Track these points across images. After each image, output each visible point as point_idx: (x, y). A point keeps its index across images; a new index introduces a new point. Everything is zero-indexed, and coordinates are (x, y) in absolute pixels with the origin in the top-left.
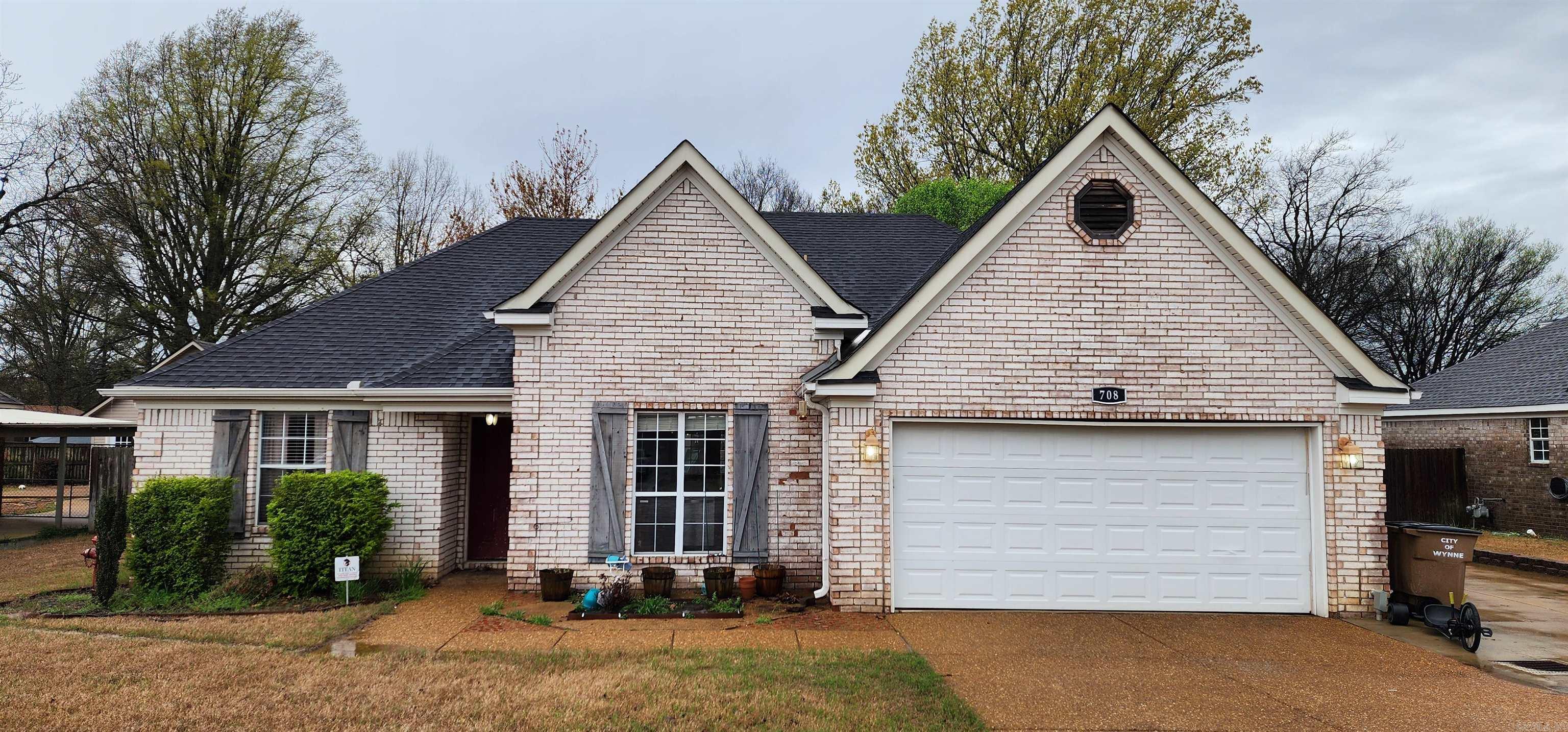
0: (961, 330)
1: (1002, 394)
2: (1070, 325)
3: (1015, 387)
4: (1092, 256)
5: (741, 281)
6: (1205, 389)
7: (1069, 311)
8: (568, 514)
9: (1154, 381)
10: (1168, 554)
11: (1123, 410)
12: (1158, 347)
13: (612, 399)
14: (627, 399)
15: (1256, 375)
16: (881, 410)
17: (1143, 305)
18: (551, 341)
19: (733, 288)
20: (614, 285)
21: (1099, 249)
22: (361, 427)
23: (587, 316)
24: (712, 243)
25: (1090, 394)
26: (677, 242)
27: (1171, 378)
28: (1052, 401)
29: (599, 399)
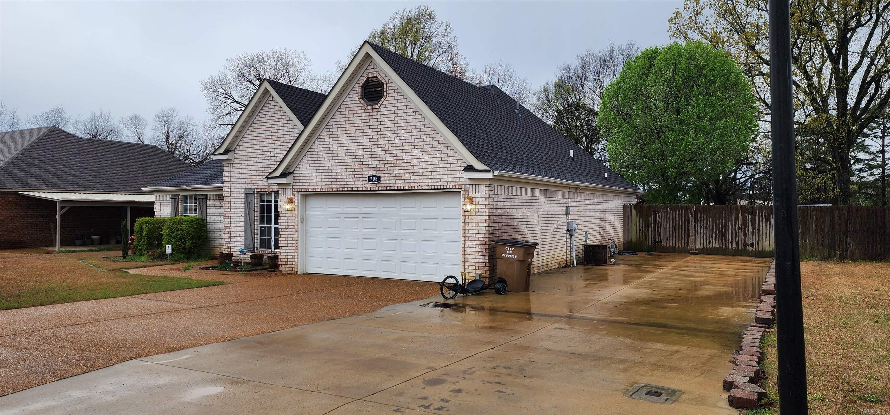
0: (321, 153)
1: (335, 180)
2: (360, 147)
3: (340, 177)
4: (368, 114)
5: (288, 136)
6: (411, 174)
7: (359, 141)
8: (239, 233)
9: (391, 172)
10: (405, 253)
11: (379, 186)
12: (393, 155)
13: (250, 187)
14: (255, 187)
15: (433, 166)
16: (295, 189)
17: (387, 136)
18: (234, 165)
19: (286, 139)
20: (250, 141)
21: (371, 111)
22: (204, 200)
23: (243, 154)
24: (279, 120)
25: (367, 179)
26: (269, 121)
27: (398, 170)
28: (353, 183)
29: (247, 187)
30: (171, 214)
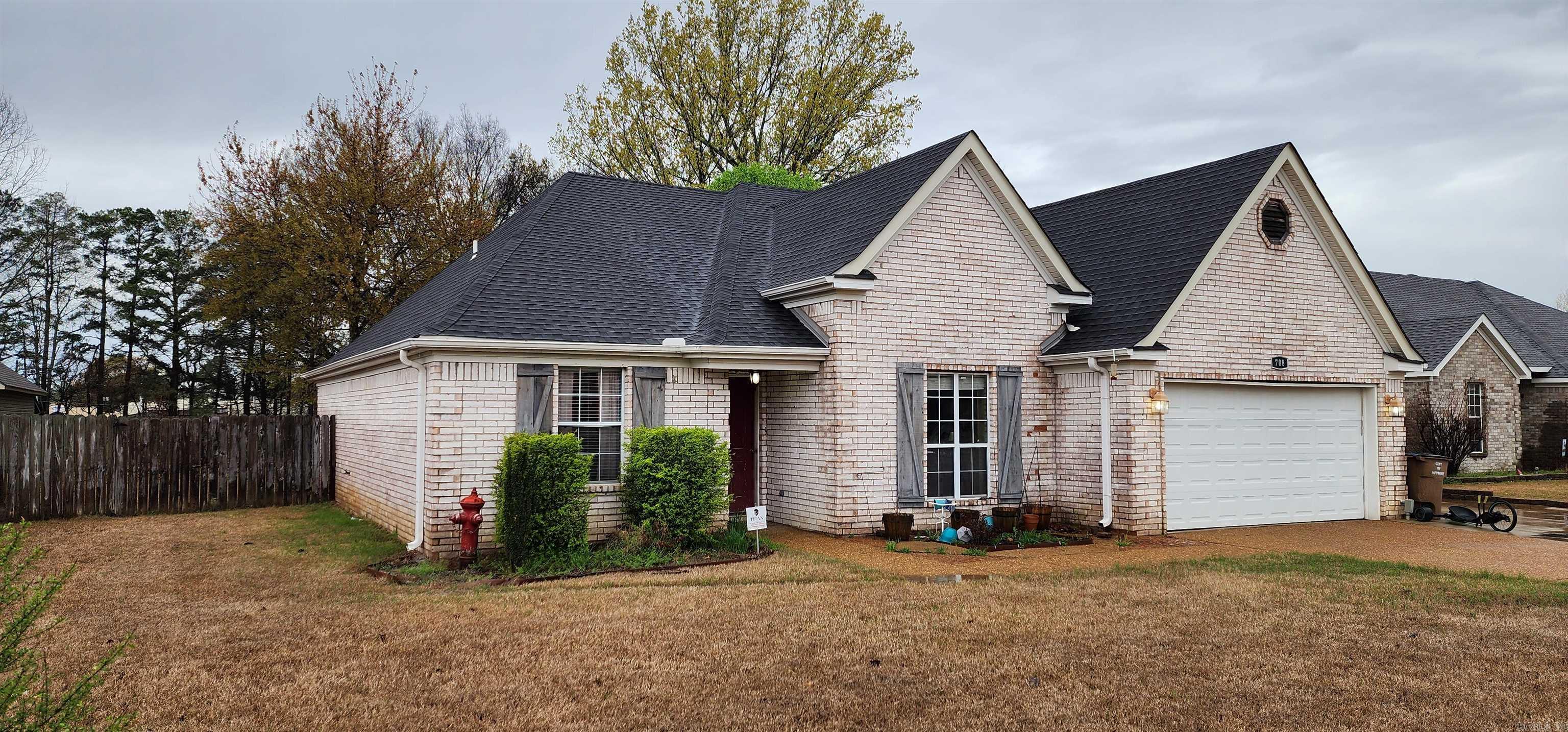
0: (1202, 310)
1: (1224, 360)
2: (1259, 309)
3: (1232, 355)
4: (1270, 257)
5: (999, 259)
6: (1325, 359)
7: (1258, 298)
8: (880, 464)
9: (1301, 353)
10: (1298, 481)
11: (1287, 375)
12: (1303, 327)
13: (910, 360)
14: (921, 360)
15: (1349, 350)
16: (1159, 373)
17: (1295, 296)
18: (865, 305)
21: (1273, 252)
22: (659, 384)
23: (890, 284)
24: (978, 224)
25: (1270, 362)
26: (954, 220)
27: (1309, 351)
28: (1250, 367)
29: (901, 360)
30: (519, 422)
